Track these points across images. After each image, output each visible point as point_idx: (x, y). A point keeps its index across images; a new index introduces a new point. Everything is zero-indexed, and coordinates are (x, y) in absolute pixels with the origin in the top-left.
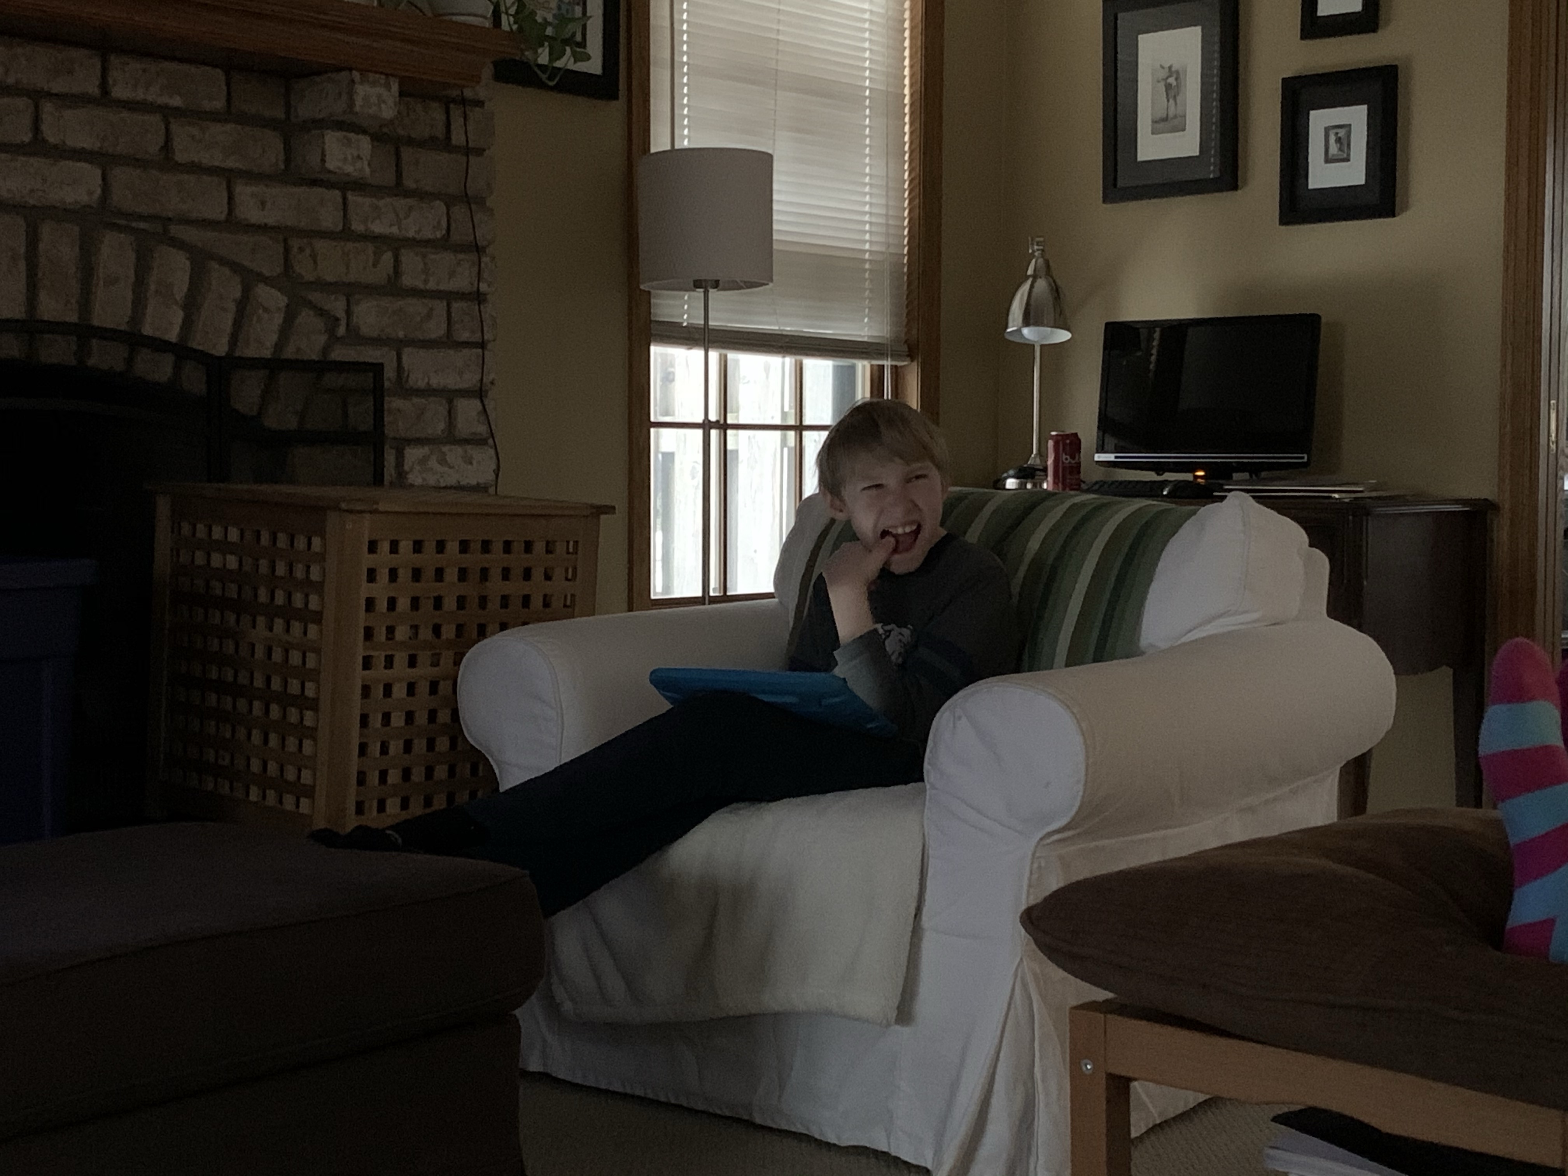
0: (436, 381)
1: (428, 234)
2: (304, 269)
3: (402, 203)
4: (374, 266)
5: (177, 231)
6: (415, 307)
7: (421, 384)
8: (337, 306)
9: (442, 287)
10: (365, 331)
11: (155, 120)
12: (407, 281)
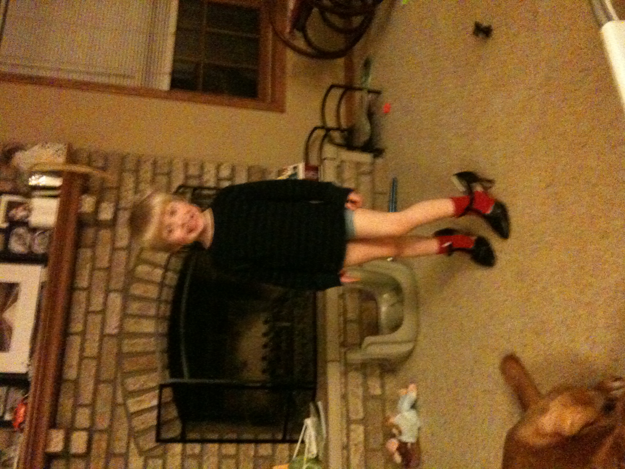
5: (130, 268)
11: (94, 274)
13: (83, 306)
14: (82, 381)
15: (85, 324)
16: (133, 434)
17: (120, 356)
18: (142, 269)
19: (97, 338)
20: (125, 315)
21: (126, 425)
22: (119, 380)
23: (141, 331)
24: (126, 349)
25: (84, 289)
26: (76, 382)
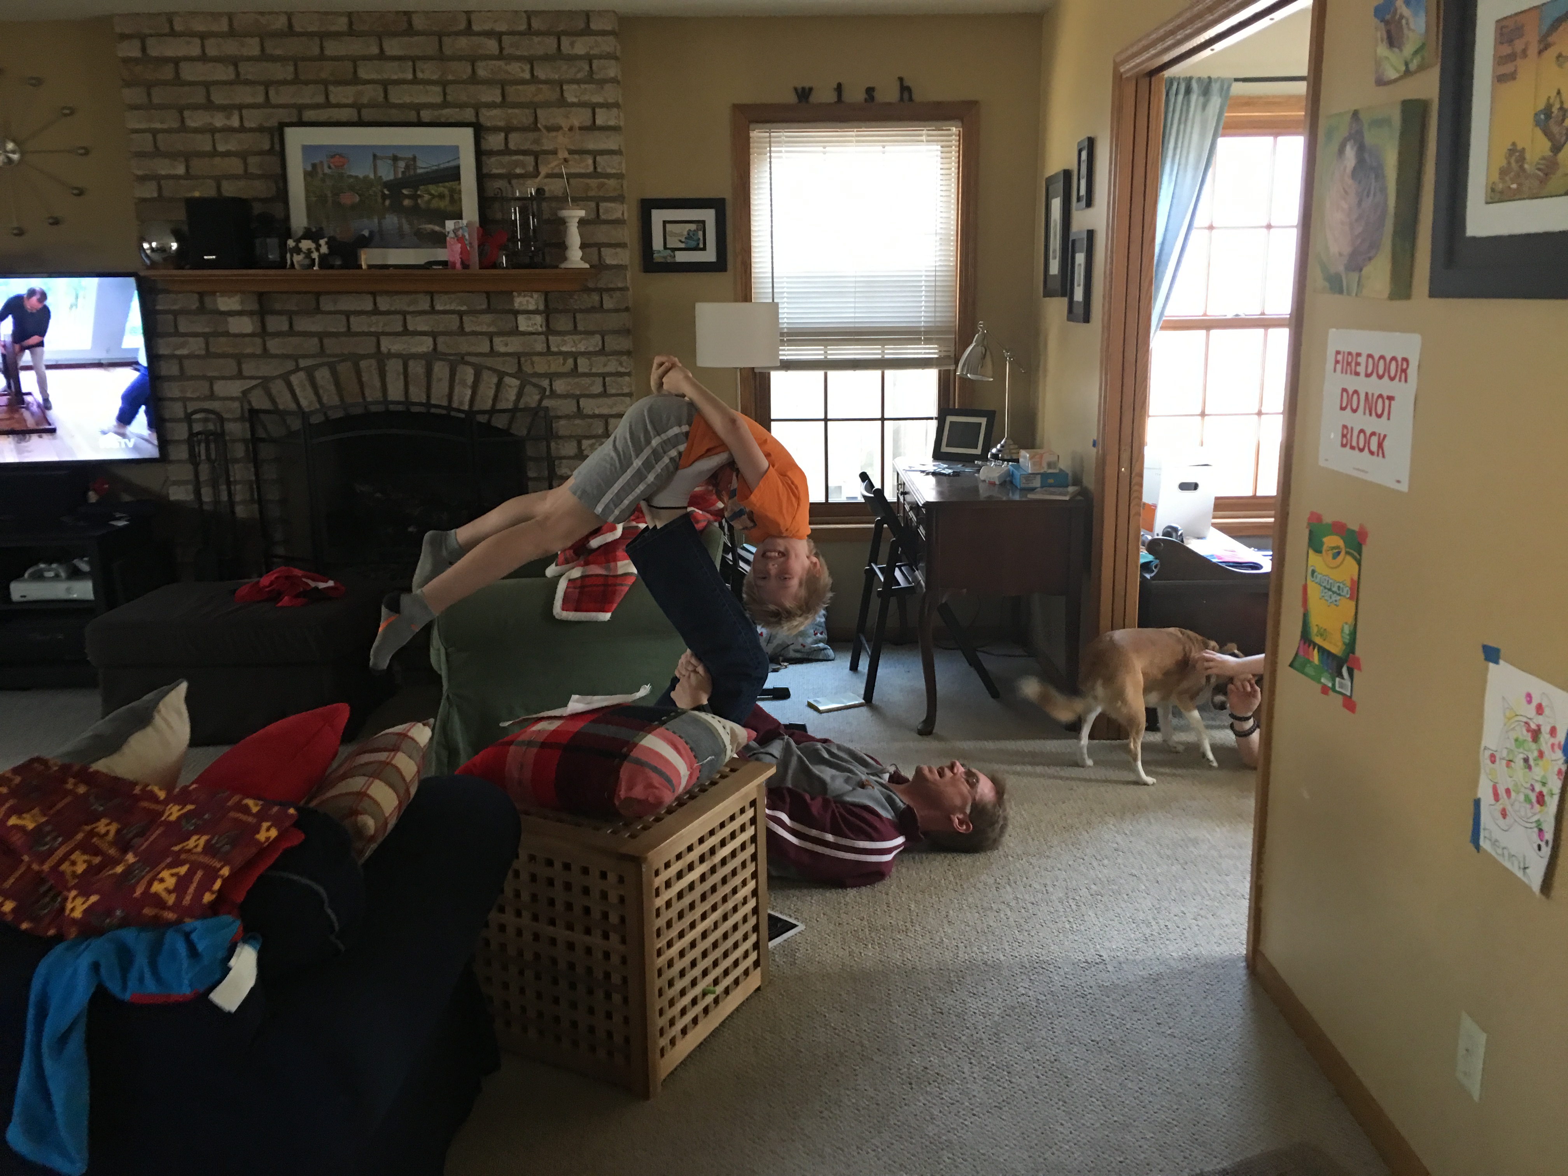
0: (597, 412)
1: (591, 349)
2: (527, 369)
3: (576, 337)
4: (564, 364)
5: (468, 358)
6: (586, 381)
7: (590, 413)
8: (545, 383)
9: (600, 371)
10: (559, 392)
11: (453, 316)
12: (580, 370)
13: (411, 309)
14: (319, 316)
15: (388, 313)
16: (265, 383)
17: (355, 359)
18: (468, 373)
19: (372, 330)
20: (406, 359)
21: (276, 373)
22: (326, 360)
23: (388, 380)
24: (363, 364)
25: (432, 306)
26: (318, 310)
